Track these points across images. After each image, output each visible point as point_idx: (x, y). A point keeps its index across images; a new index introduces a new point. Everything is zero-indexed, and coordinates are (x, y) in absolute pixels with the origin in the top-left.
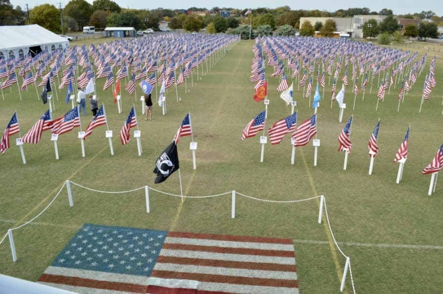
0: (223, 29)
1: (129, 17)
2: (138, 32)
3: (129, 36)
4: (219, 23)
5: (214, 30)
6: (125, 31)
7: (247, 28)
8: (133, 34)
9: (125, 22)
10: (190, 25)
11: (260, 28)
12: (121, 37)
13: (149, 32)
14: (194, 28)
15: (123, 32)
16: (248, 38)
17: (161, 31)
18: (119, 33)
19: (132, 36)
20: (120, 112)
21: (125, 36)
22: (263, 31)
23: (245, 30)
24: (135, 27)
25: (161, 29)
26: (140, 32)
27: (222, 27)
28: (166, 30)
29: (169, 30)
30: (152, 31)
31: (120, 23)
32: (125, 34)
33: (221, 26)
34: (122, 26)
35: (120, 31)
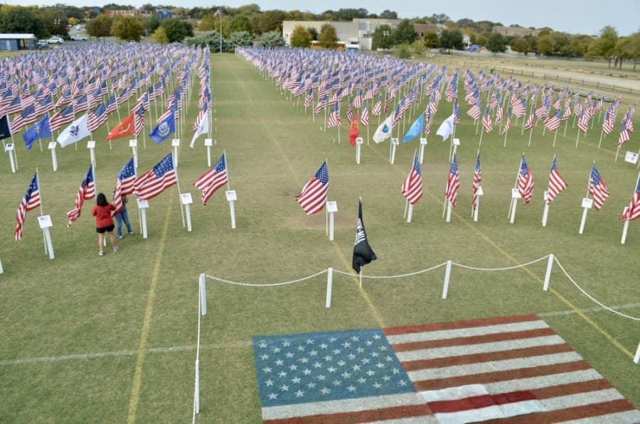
0: (179, 37)
1: (24, 17)
2: (40, 41)
3: (25, 48)
4: (172, 28)
5: (166, 38)
6: (18, 40)
7: (215, 36)
8: (33, 45)
9: (18, 26)
10: (126, 31)
11: (234, 36)
12: (12, 50)
13: (56, 41)
14: (133, 36)
15: (15, 41)
16: (218, 51)
17: (73, 40)
18: (8, 42)
19: (32, 49)
21: (20, 48)
22: (239, 40)
23: (212, 39)
24: (35, 35)
25: (72, 37)
26: (42, 42)
27: (177, 35)
28: (81, 38)
29: (86, 38)
30: (61, 40)
31: (9, 26)
32: (20, 45)
33: (175, 32)
34: (13, 32)
35: (12, 41)
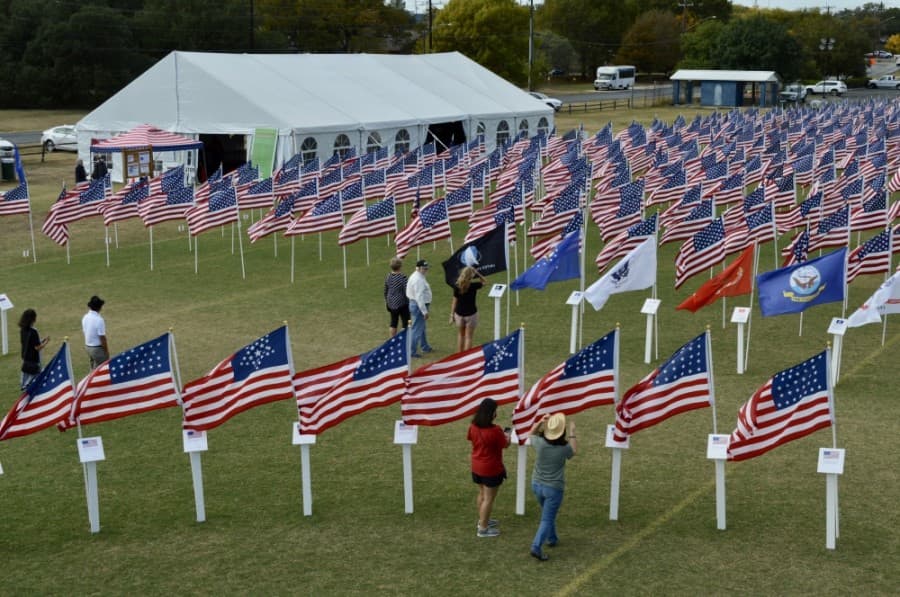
1: (761, 34)
2: (788, 87)
3: (753, 101)
6: (741, 85)
8: (769, 97)
9: (746, 53)
12: (725, 105)
13: (829, 88)
15: (734, 86)
17: (874, 86)
18: (718, 89)
19: (766, 105)
20: (740, 370)
21: (740, 101)
24: (779, 73)
25: (873, 81)
26: (793, 90)
30: (839, 86)
31: (726, 54)
32: (740, 96)
34: (734, 67)
35: (726, 86)
